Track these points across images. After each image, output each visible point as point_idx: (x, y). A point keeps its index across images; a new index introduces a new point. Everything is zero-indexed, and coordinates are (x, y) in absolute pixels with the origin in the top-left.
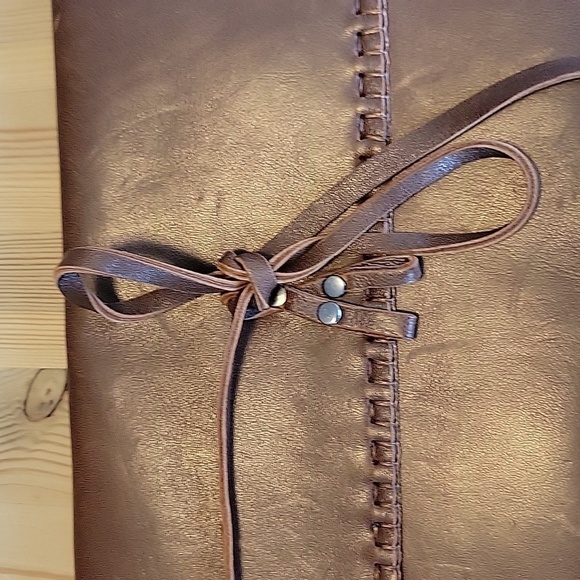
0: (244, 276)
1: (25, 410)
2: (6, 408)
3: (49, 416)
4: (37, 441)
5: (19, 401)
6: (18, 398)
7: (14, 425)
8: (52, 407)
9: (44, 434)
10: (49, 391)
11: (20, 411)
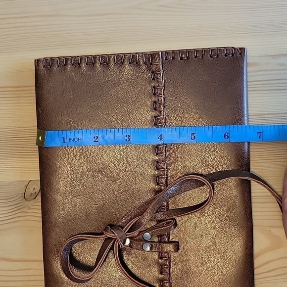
0: (115, 236)
1: (24, 197)
2: (16, 196)
3: (35, 198)
4: (30, 209)
5: (22, 194)
6: (21, 192)
7: (20, 203)
8: (36, 195)
9: (32, 205)
10: (34, 189)
11: (22, 197)
